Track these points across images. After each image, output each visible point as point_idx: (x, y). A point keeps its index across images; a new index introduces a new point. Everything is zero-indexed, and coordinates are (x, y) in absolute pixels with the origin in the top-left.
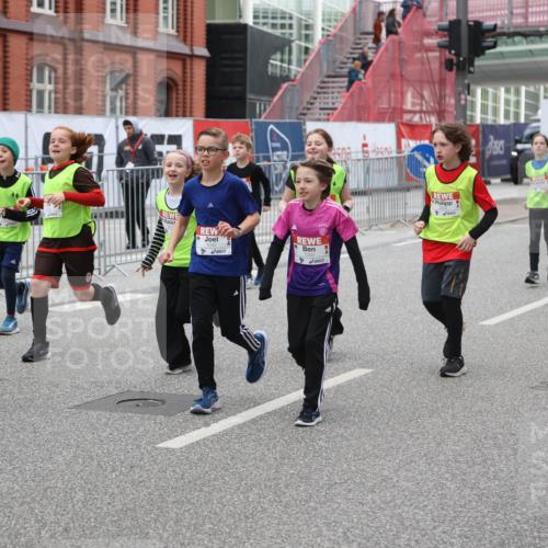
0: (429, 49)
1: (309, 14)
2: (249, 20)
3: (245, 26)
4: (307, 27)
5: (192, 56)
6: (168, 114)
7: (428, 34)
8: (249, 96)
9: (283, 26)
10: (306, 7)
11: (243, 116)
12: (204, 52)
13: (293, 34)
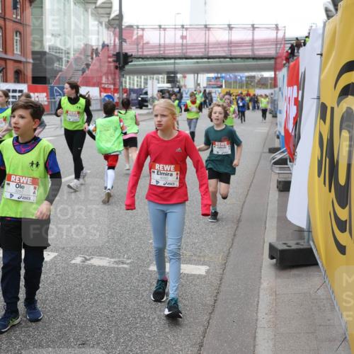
0: (110, 62)
1: (69, 49)
2: (47, 50)
3: (44, 53)
4: (68, 53)
5: (27, 62)
6: (18, 82)
7: (109, 57)
9: (59, 53)
10: (67, 46)
11: (45, 83)
12: (31, 61)
13: (63, 55)
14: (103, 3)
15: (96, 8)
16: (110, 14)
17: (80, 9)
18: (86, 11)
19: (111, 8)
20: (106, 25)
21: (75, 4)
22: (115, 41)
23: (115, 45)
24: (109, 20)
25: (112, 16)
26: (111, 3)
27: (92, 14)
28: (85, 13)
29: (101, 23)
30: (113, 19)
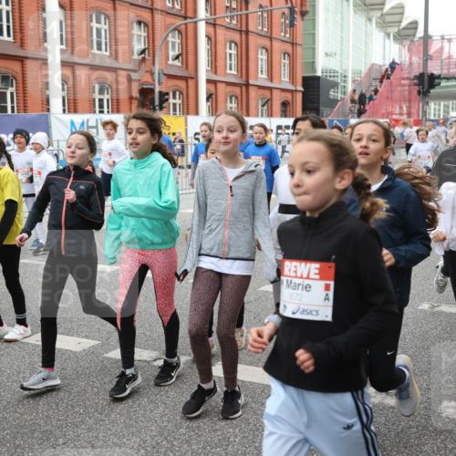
0: (403, 86)
1: (346, 71)
2: (319, 73)
3: (319, 77)
4: (345, 77)
5: (296, 91)
7: (403, 79)
8: (321, 108)
9: (334, 76)
10: (344, 67)
12: (302, 89)
13: (339, 80)
14: (393, 8)
15: (382, 15)
16: (400, 22)
17: (361, 19)
18: (370, 20)
19: (402, 14)
20: (394, 36)
21: (355, 11)
22: (410, 58)
23: (411, 64)
24: (399, 31)
25: (404, 24)
26: (403, 7)
27: (377, 23)
28: (368, 24)
29: (388, 35)
30: (404, 29)
